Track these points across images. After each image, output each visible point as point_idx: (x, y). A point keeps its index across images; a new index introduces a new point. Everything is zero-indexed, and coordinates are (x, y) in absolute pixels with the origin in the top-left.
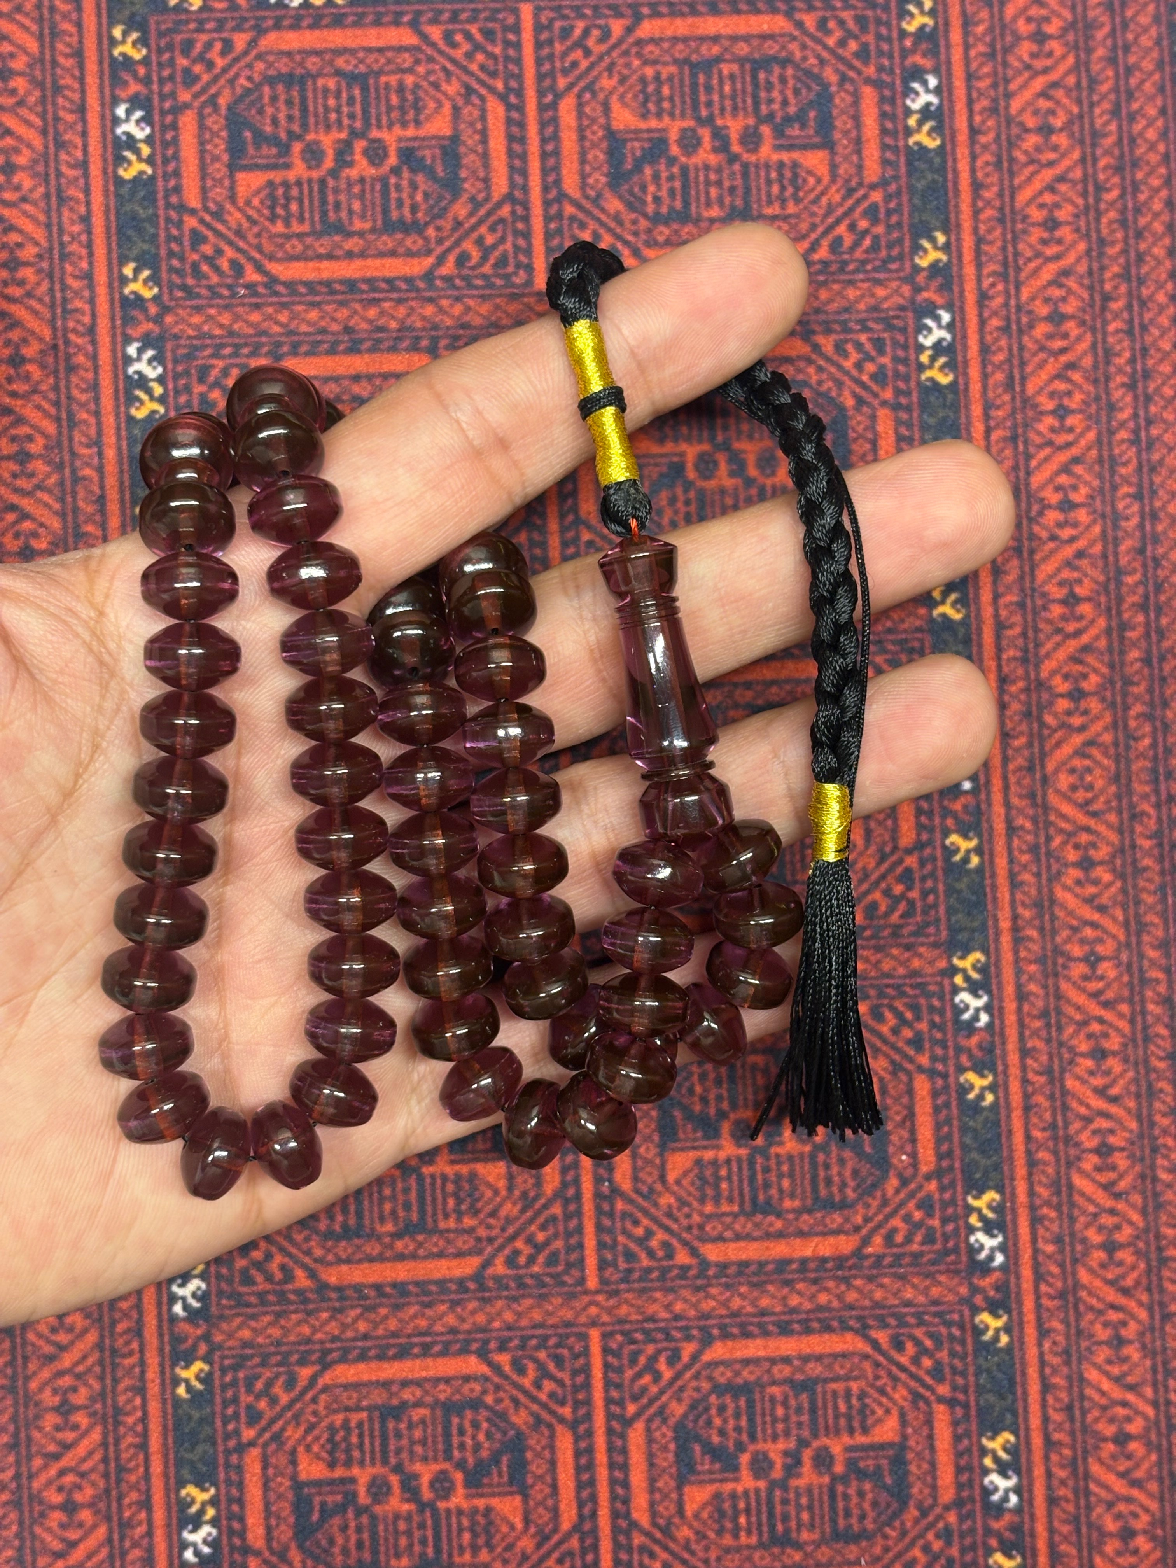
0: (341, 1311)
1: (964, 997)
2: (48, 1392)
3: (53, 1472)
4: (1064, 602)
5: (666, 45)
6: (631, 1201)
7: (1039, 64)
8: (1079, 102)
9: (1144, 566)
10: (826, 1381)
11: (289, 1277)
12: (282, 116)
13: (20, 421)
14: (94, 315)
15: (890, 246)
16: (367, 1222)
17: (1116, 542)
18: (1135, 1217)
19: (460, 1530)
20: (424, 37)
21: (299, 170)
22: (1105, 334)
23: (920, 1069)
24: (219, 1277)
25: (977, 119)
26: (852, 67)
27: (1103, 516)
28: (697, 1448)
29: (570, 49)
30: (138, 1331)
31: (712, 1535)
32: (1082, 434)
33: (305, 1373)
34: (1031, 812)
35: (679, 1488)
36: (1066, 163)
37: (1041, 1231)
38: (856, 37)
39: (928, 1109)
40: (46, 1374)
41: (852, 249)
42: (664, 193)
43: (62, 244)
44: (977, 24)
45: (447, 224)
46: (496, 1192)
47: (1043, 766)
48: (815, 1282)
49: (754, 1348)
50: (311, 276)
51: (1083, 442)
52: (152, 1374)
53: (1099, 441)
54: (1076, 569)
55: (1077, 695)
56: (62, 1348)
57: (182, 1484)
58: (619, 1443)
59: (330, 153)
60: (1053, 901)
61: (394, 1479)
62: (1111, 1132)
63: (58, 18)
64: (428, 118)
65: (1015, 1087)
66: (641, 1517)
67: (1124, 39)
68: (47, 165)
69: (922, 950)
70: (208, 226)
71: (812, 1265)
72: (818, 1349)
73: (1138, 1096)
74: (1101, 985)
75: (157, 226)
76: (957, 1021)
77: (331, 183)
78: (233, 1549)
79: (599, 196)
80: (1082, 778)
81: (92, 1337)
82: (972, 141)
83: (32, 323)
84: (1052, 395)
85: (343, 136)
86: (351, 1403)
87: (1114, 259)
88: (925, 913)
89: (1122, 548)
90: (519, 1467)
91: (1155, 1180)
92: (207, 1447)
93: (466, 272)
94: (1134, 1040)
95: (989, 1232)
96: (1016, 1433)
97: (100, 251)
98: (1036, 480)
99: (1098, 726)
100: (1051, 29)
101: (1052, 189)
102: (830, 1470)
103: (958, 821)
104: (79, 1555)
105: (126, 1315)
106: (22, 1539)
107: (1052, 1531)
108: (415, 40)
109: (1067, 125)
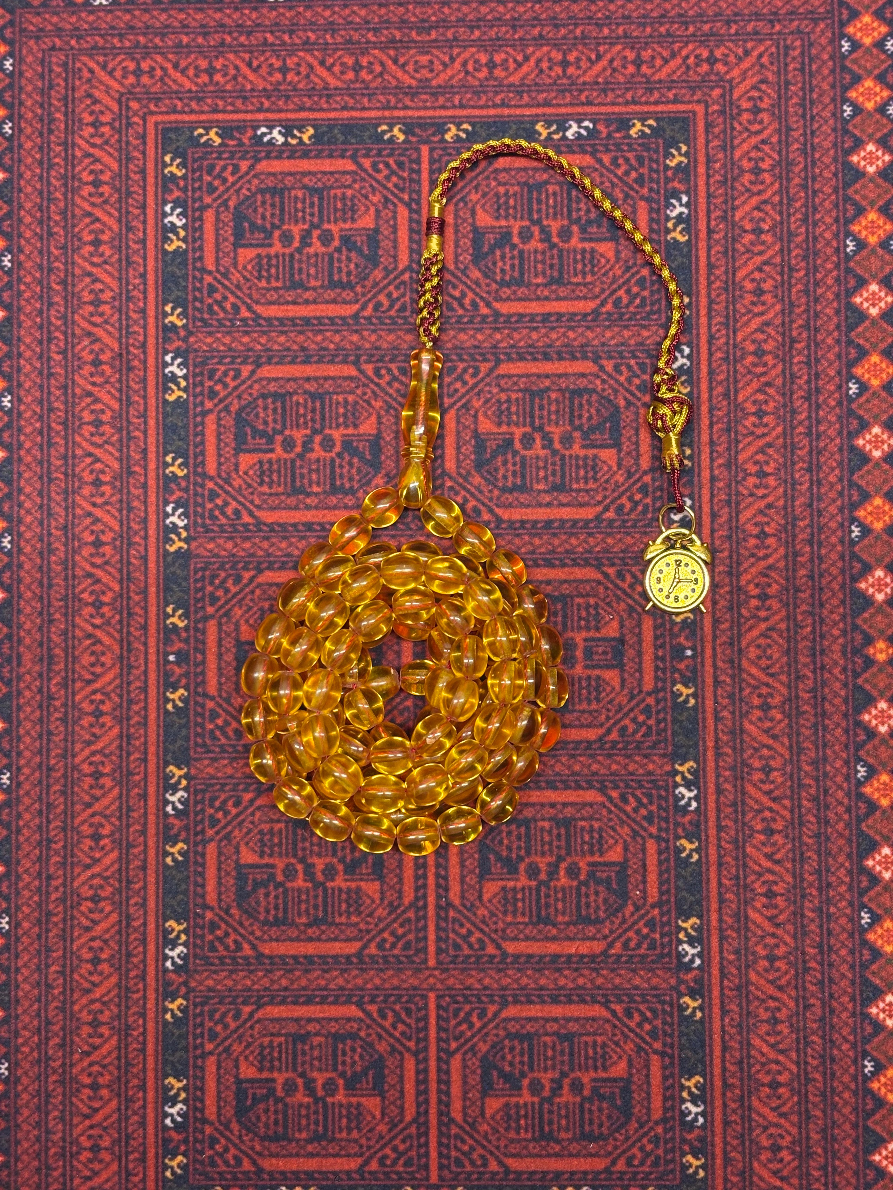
0: (271, 971)
1: (682, 790)
2: (85, 1012)
3: (85, 1064)
4: (757, 537)
6: (460, 912)
7: (755, 189)
8: (781, 213)
9: (811, 515)
10: (581, 1035)
11: (239, 947)
12: (268, 214)
13: (97, 400)
14: (145, 336)
15: (652, 304)
16: (290, 916)
17: (793, 499)
18: (788, 939)
19: (340, 1118)
20: (360, 165)
21: (277, 248)
22: (791, 364)
23: (651, 836)
24: (195, 945)
25: (713, 223)
26: (632, 189)
27: (785, 481)
28: (495, 1073)
30: (143, 977)
31: (502, 1130)
32: (774, 428)
33: (247, 1009)
34: (730, 672)
35: (482, 1099)
36: (770, 253)
37: (726, 946)
38: (636, 170)
39: (655, 862)
40: (84, 1001)
41: (627, 306)
42: (507, 268)
43: (128, 291)
44: (716, 162)
45: (369, 283)
46: (373, 901)
47: (739, 642)
48: (576, 970)
49: (534, 1011)
50: (280, 315)
51: (774, 434)
52: (151, 1004)
53: (784, 433)
54: (766, 515)
55: (764, 597)
56: (95, 985)
57: (166, 1076)
58: (444, 1067)
59: (297, 238)
60: (742, 731)
61: (300, 1081)
62: (776, 883)
63: (131, 149)
64: (360, 217)
65: (712, 851)
66: (457, 1115)
67: (813, 173)
68: (120, 241)
69: (655, 758)
70: (219, 282)
71: (575, 959)
72: (576, 1014)
73: (794, 860)
74: (772, 787)
75: (187, 281)
76: (676, 806)
77: (297, 256)
78: (195, 1118)
79: (466, 268)
80: (765, 652)
81: (114, 980)
82: (709, 238)
83: (108, 340)
84: (755, 402)
85: (306, 227)
86: (275, 1031)
87: (799, 315)
88: (658, 734)
89: (797, 503)
90: (379, 1079)
91: (803, 916)
92: (182, 1053)
93: (379, 314)
94: (793, 824)
95: (691, 944)
96: (704, 1077)
97: (151, 296)
98: (741, 458)
99: (777, 617)
100: (764, 166)
101: (760, 270)
102: (580, 1092)
103: (682, 676)
104: (99, 1117)
105: (136, 966)
106: (64, 1105)
107: (725, 1143)
108: (353, 167)
109: (772, 228)
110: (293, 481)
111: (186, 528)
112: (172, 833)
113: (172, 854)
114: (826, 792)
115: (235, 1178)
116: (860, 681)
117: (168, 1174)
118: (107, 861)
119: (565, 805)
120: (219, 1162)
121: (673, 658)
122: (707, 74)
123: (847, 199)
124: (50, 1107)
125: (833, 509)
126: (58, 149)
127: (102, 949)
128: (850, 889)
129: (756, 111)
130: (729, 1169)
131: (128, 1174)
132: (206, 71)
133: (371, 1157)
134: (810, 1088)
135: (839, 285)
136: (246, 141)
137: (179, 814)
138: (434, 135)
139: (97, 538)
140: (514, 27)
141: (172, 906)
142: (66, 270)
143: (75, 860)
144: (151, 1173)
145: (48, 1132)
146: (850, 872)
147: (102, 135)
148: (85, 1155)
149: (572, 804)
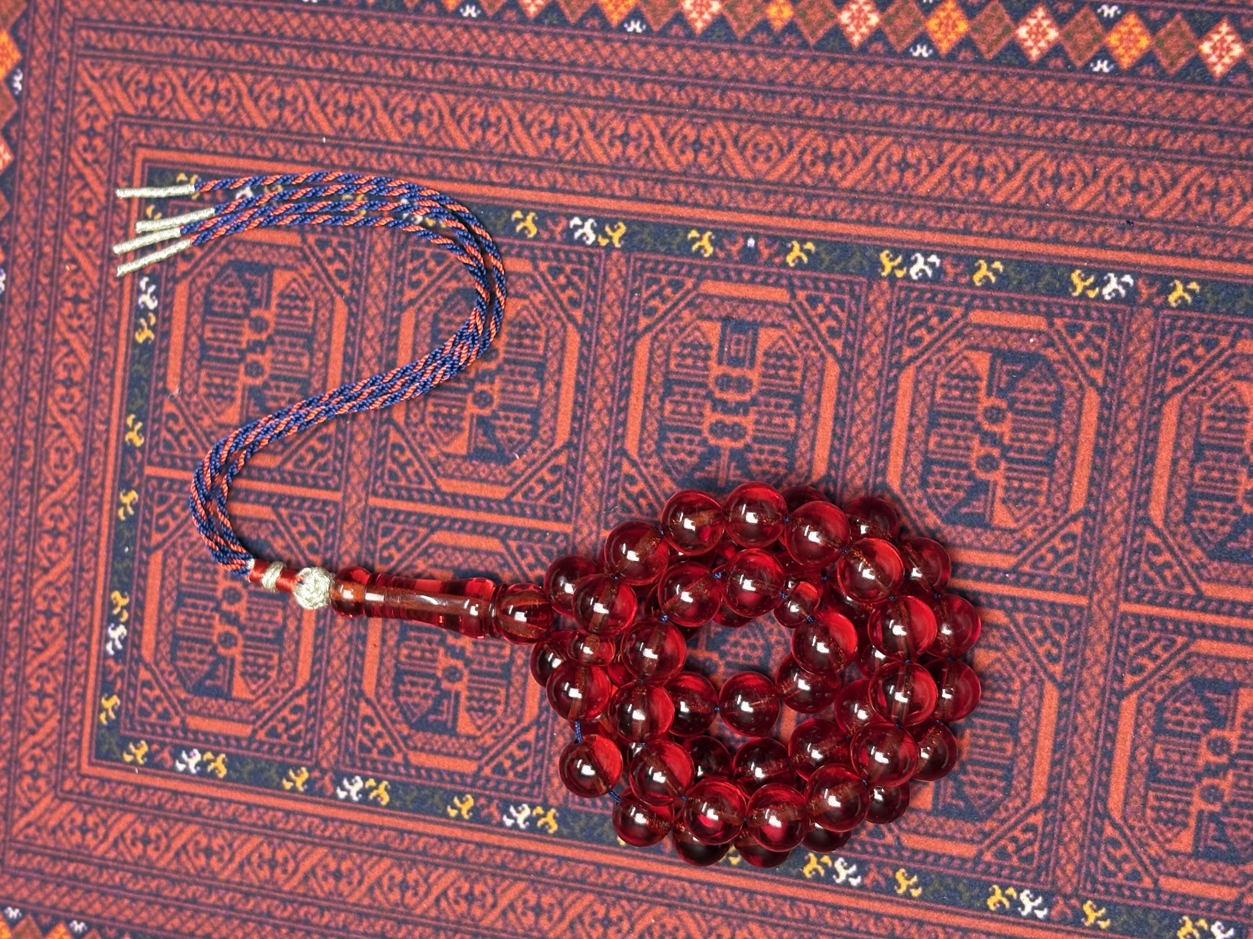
1: (914, 272)
4: (625, 145)
5: (186, 375)
6: (1025, 559)
8: (265, 74)
9: (609, 77)
12: (199, 657)
14: (315, 816)
16: (1001, 761)
17: (588, 96)
18: (1115, 164)
20: (159, 546)
21: (236, 652)
22: (434, 81)
23: (965, 316)
24: (1022, 879)
27: (566, 104)
29: (179, 444)
32: (504, 111)
33: (1109, 831)
34: (780, 197)
36: (308, 93)
37: (1113, 242)
39: (997, 315)
41: (346, 263)
43: (264, 826)
44: (201, 143)
47: (747, 181)
50: (309, 659)
51: (510, 111)
53: (511, 99)
54: (602, 132)
55: (698, 145)
58: (1214, 605)
59: (228, 628)
60: (852, 190)
62: (1043, 172)
63: (113, 796)
65: (992, 243)
67: (225, 32)
68: (209, 825)
69: (871, 298)
70: (266, 723)
71: (1103, 428)
72: (1172, 435)
74: (925, 162)
75: (261, 759)
76: (932, 281)
77: (248, 632)
78: (1233, 913)
80: (762, 152)
82: (282, 160)
83: (314, 859)
84: (471, 129)
85: (217, 617)
86: (1140, 802)
87: (381, 66)
88: (843, 292)
89: (593, 93)
90: (1217, 685)
91: (1087, 143)
92: (1151, 915)
94: (974, 142)
95: (1104, 284)
97: (272, 801)
98: (531, 152)
99: (724, 133)
100: (211, 87)
101: (324, 106)
103: (777, 254)
108: (160, 553)
109: (280, 86)
110: (494, 675)
111: (532, 807)
112: (883, 883)
113: (909, 887)
114: (939, 97)
116: (812, 41)
121: (756, 263)
122: (105, 141)
125: (606, 51)
126: (105, 876)
128: (1063, 81)
129: (150, 89)
132: (41, 700)
137: (862, 872)
138: (134, 458)
139: (533, 909)
140: (32, 352)
141: (971, 898)
142: (235, 890)
146: (1043, 79)
147: (96, 825)
149: (913, 404)
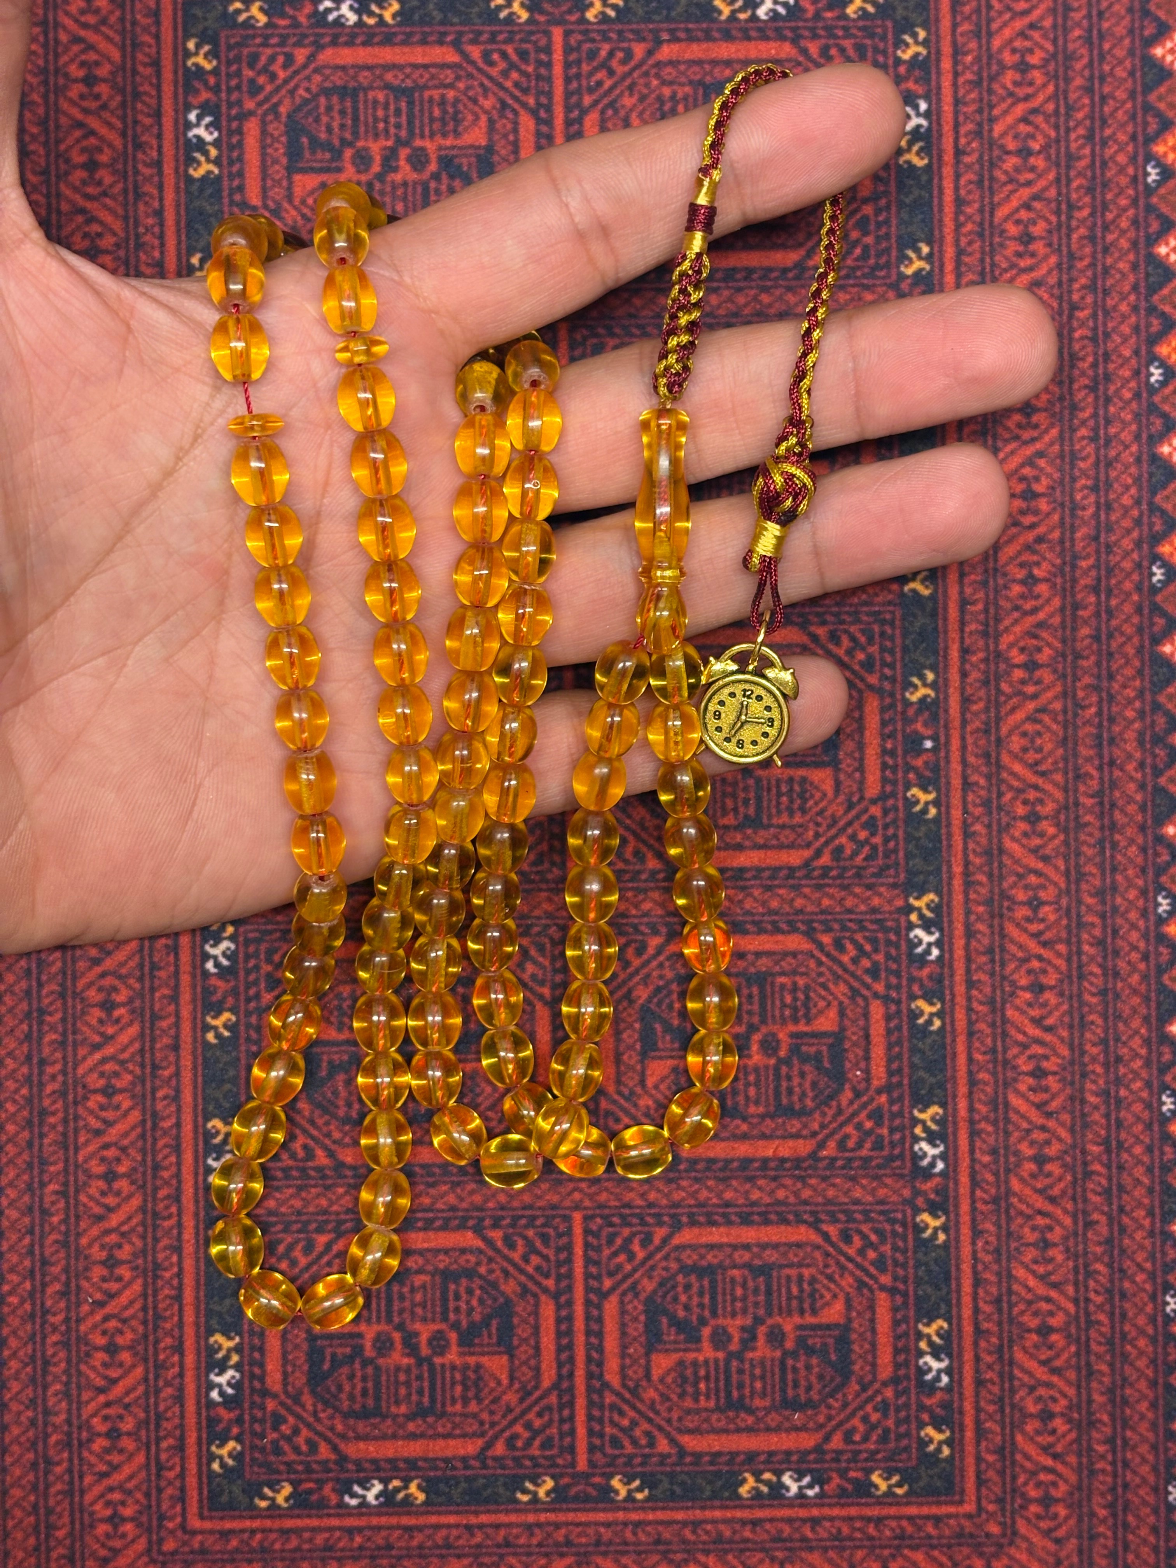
0: (355, 1187)
1: (919, 932)
2: (96, 1247)
3: (98, 1317)
4: (1023, 582)
5: (682, 67)
6: (615, 1102)
7: (1021, 92)
8: (1057, 127)
9: (1098, 552)
10: (782, 1267)
11: (310, 1154)
12: (335, 125)
15: (878, 256)
17: (1073, 529)
18: (1063, 1134)
19: (453, 1384)
20: (465, 56)
21: (349, 173)
22: (1071, 339)
23: (876, 995)
25: (963, 141)
27: (1062, 505)
28: (665, 1320)
29: (596, 69)
30: (177, 1198)
31: (674, 1397)
32: (1046, 431)
33: (322, 1239)
34: (984, 769)
35: (647, 1354)
36: (1041, 184)
37: (978, 1144)
39: (882, 1031)
40: (95, 1231)
43: (137, 236)
44: (966, 54)
47: (998, 729)
48: (775, 1179)
49: (717, 1235)
51: (1047, 439)
52: (188, 1235)
53: (1061, 438)
54: (1035, 552)
55: (1031, 666)
56: (110, 1209)
57: (210, 1332)
58: (595, 1313)
59: (378, 159)
60: (1001, 851)
61: (397, 1336)
62: (1046, 1058)
63: (138, 30)
64: (466, 129)
65: (960, 1015)
66: (613, 1378)
67: (1101, 71)
68: (125, 163)
69: (882, 889)
71: (772, 1164)
72: (775, 1239)
73: (1071, 1027)
74: (1042, 926)
76: (910, 954)
77: (378, 186)
78: (253, 1390)
80: (1032, 741)
81: (136, 1202)
82: (958, 162)
85: (389, 143)
87: (1082, 271)
88: (886, 856)
89: (1078, 535)
90: (507, 1330)
91: (1083, 1101)
92: (233, 1301)
94: (1070, 977)
95: (932, 1142)
96: (949, 1320)
97: (171, 242)
99: (1049, 694)
100: (1034, 60)
101: (1028, 207)
102: (781, 1345)
103: (920, 776)
104: (118, 1391)
105: (167, 1183)
106: (69, 1376)
107: (978, 1410)
108: (456, 58)
109: (1045, 148)
112: (214, 999)
113: (215, 1028)
114: (1115, 932)
115: (309, 1470)
116: (1162, 781)
117: (216, 1466)
118: (124, 1039)
119: (758, 954)
120: (286, 1448)
121: (906, 753)
123: (1147, 108)
124: (50, 1378)
125: (1127, 543)
127: (118, 1160)
128: (1148, 1063)
130: (984, 1444)
131: (160, 1468)
133: (496, 1437)
134: (1093, 1334)
135: (1137, 229)
136: (303, 20)
137: (223, 972)
138: (569, 12)
141: (216, 1100)
142: (49, 205)
143: (79, 1037)
144: (192, 1466)
145: (47, 1412)
146: (1147, 1042)
147: (97, 11)
148: (100, 1444)
149: (769, 954)
